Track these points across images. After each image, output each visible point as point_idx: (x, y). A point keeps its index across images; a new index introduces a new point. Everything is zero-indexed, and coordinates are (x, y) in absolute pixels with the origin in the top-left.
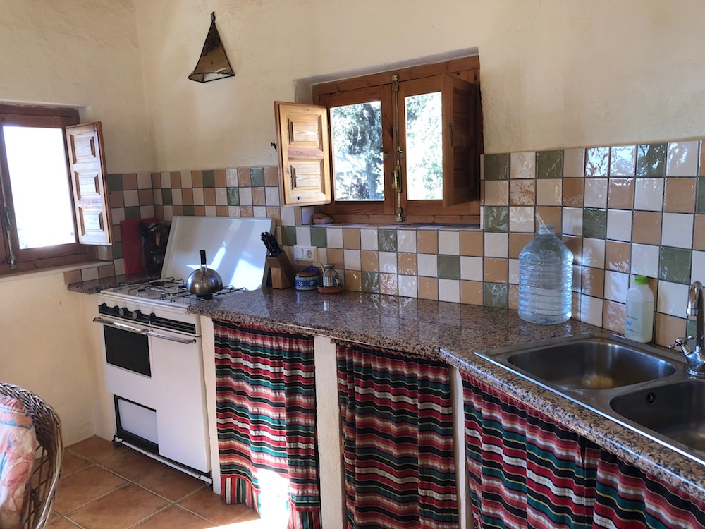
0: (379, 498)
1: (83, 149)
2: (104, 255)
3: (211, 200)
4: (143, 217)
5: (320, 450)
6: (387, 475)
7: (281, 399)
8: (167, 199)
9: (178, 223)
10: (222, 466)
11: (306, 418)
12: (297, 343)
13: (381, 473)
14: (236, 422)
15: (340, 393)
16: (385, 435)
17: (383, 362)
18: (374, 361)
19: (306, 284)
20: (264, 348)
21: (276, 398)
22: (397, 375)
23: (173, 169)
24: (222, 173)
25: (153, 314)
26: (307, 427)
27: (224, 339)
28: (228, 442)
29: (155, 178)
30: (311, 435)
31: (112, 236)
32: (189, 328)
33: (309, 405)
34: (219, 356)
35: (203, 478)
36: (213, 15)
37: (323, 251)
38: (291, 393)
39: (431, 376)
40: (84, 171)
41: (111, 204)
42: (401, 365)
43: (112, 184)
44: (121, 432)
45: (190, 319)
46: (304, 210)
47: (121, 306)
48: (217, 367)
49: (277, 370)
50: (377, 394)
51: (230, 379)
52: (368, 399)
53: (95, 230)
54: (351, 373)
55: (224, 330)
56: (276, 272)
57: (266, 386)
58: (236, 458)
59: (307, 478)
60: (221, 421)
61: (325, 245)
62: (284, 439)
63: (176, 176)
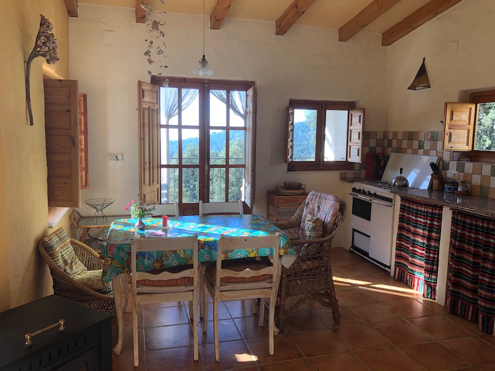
0: (463, 281)
1: (355, 120)
2: (357, 167)
3: (410, 146)
4: (377, 152)
5: (440, 258)
6: (468, 270)
7: (425, 234)
8: (390, 145)
9: (393, 156)
10: (396, 262)
11: (435, 243)
12: (435, 209)
13: (464, 269)
14: (405, 244)
15: (451, 233)
16: (469, 252)
17: (471, 220)
18: (468, 219)
19: (449, 189)
20: (421, 211)
21: (423, 233)
22: (477, 226)
23: (394, 130)
24: (418, 133)
25: (375, 193)
26: (435, 247)
27: (404, 206)
28: (400, 252)
29: (385, 134)
30: (436, 251)
31: (362, 159)
32: (390, 200)
33: (437, 237)
34: (401, 213)
35: (387, 269)
36: (424, 59)
37: (461, 174)
38: (430, 231)
39: (491, 227)
40: (355, 129)
41: (364, 145)
42: (479, 221)
43: (366, 135)
44: (353, 246)
45: (391, 196)
46: (455, 153)
47: (362, 189)
48: (399, 218)
49: (425, 221)
50: (467, 234)
51: (405, 224)
52: (462, 235)
53: (355, 156)
54: (457, 224)
55: (405, 202)
56: (435, 182)
57: (420, 228)
58: (402, 260)
59: (432, 271)
60: (398, 242)
61: (463, 172)
62: (424, 252)
63: (395, 134)
